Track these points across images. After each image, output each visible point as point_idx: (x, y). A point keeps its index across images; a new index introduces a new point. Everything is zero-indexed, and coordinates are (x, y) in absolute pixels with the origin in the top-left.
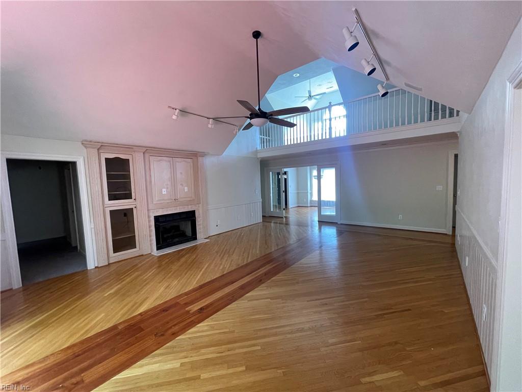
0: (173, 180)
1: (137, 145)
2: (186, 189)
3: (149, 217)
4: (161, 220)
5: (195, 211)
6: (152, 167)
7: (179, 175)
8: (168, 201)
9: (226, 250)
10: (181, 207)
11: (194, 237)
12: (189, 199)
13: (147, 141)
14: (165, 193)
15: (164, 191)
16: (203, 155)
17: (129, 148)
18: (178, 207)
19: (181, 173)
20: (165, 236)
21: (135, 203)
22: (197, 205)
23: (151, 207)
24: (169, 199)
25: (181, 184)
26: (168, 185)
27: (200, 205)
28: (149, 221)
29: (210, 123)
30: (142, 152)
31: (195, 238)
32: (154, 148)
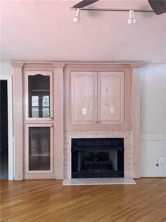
0: (97, 98)
1: (56, 60)
2: (112, 110)
3: (65, 138)
4: (79, 143)
5: (123, 139)
6: (72, 84)
7: (103, 92)
8: (88, 123)
9: (136, 208)
10: (103, 132)
11: (120, 173)
12: (115, 123)
13: (67, 55)
14: (85, 113)
15: (84, 111)
16: (141, 64)
17: (49, 64)
18: (101, 131)
19: (107, 90)
20: (86, 163)
21: (52, 122)
22: (127, 132)
23: (68, 127)
24: (88, 121)
25: (106, 104)
26: (89, 104)
27: (132, 132)
28: (65, 144)
29: (130, 17)
30: (61, 67)
31: (122, 175)
32: (75, 62)
